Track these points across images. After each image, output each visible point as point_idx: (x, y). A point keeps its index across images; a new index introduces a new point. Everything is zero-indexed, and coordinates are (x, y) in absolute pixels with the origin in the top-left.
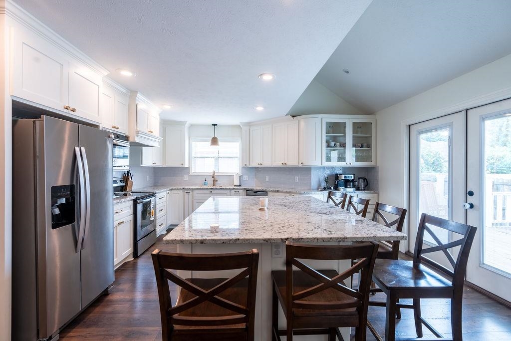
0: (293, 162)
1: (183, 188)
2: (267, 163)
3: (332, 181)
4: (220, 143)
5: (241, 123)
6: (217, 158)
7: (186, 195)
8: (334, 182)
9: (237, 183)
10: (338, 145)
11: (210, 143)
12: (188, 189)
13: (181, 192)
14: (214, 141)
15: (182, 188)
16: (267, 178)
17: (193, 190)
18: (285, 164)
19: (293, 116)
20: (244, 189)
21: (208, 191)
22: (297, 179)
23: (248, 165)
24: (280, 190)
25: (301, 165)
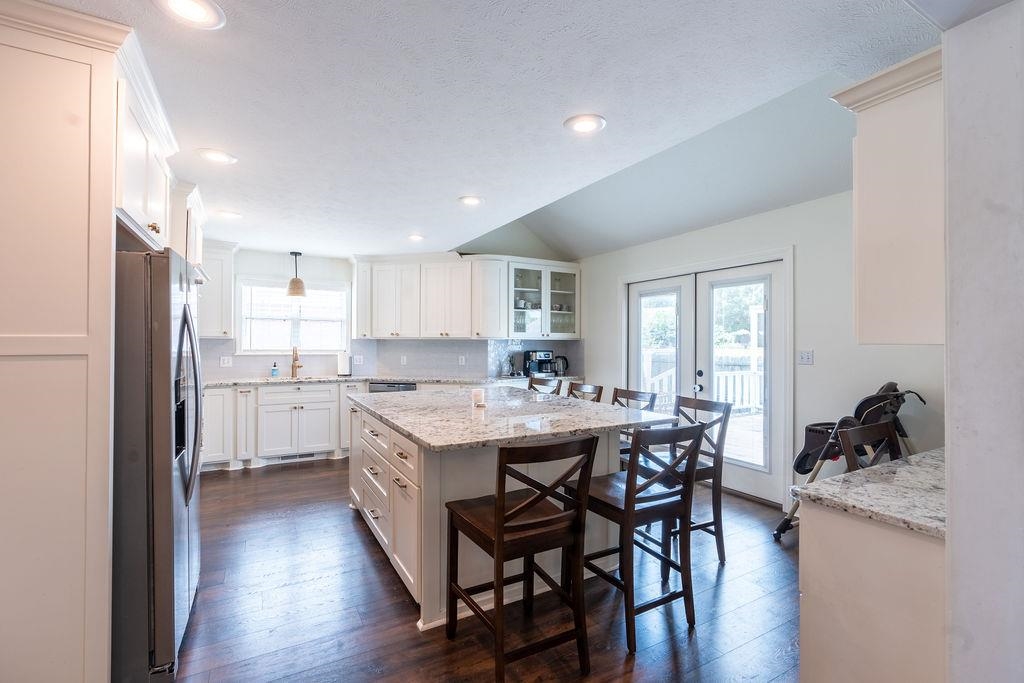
0: (459, 332)
1: (235, 384)
2: (409, 332)
3: (519, 362)
4: (307, 291)
5: (356, 256)
6: (296, 323)
7: (241, 399)
8: (524, 364)
9: (343, 369)
10: (529, 305)
11: (286, 290)
12: (245, 385)
13: (228, 392)
14: (296, 286)
15: (230, 383)
16: (404, 360)
17: (256, 386)
18: (447, 334)
19: (461, 254)
20: (366, 380)
21: (291, 388)
22: (462, 360)
23: (368, 337)
24: (443, 380)
25: (475, 337)
